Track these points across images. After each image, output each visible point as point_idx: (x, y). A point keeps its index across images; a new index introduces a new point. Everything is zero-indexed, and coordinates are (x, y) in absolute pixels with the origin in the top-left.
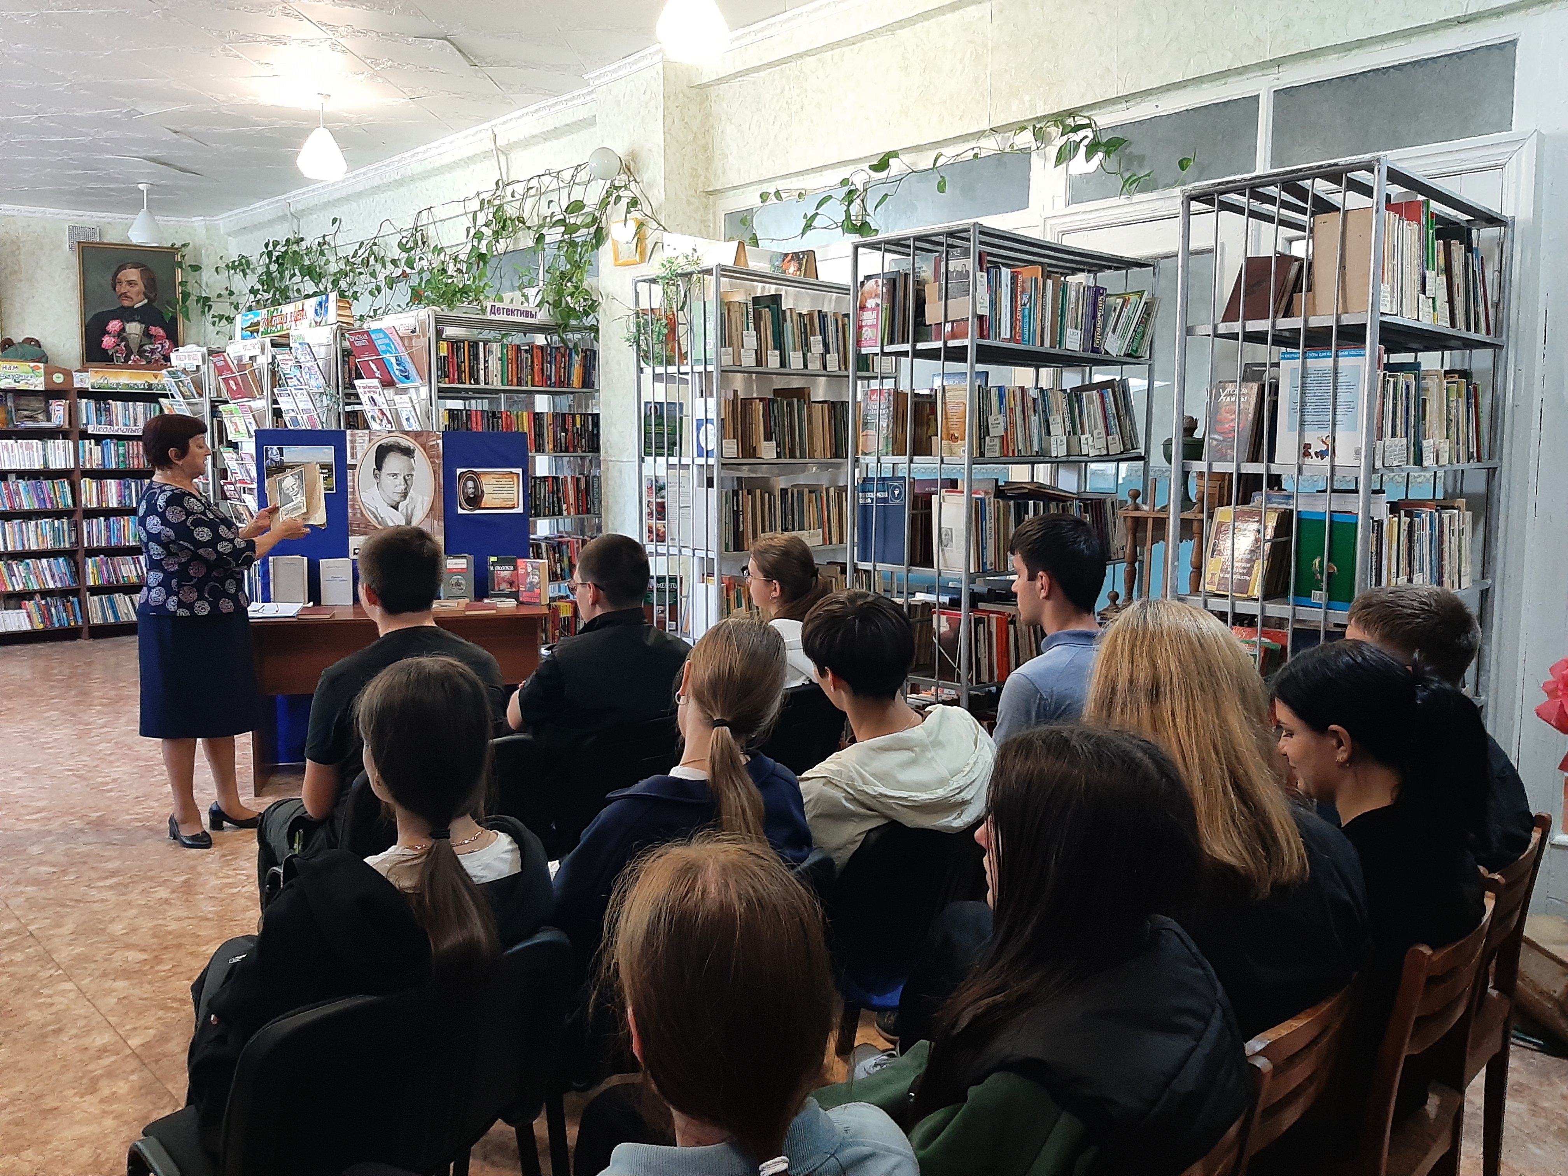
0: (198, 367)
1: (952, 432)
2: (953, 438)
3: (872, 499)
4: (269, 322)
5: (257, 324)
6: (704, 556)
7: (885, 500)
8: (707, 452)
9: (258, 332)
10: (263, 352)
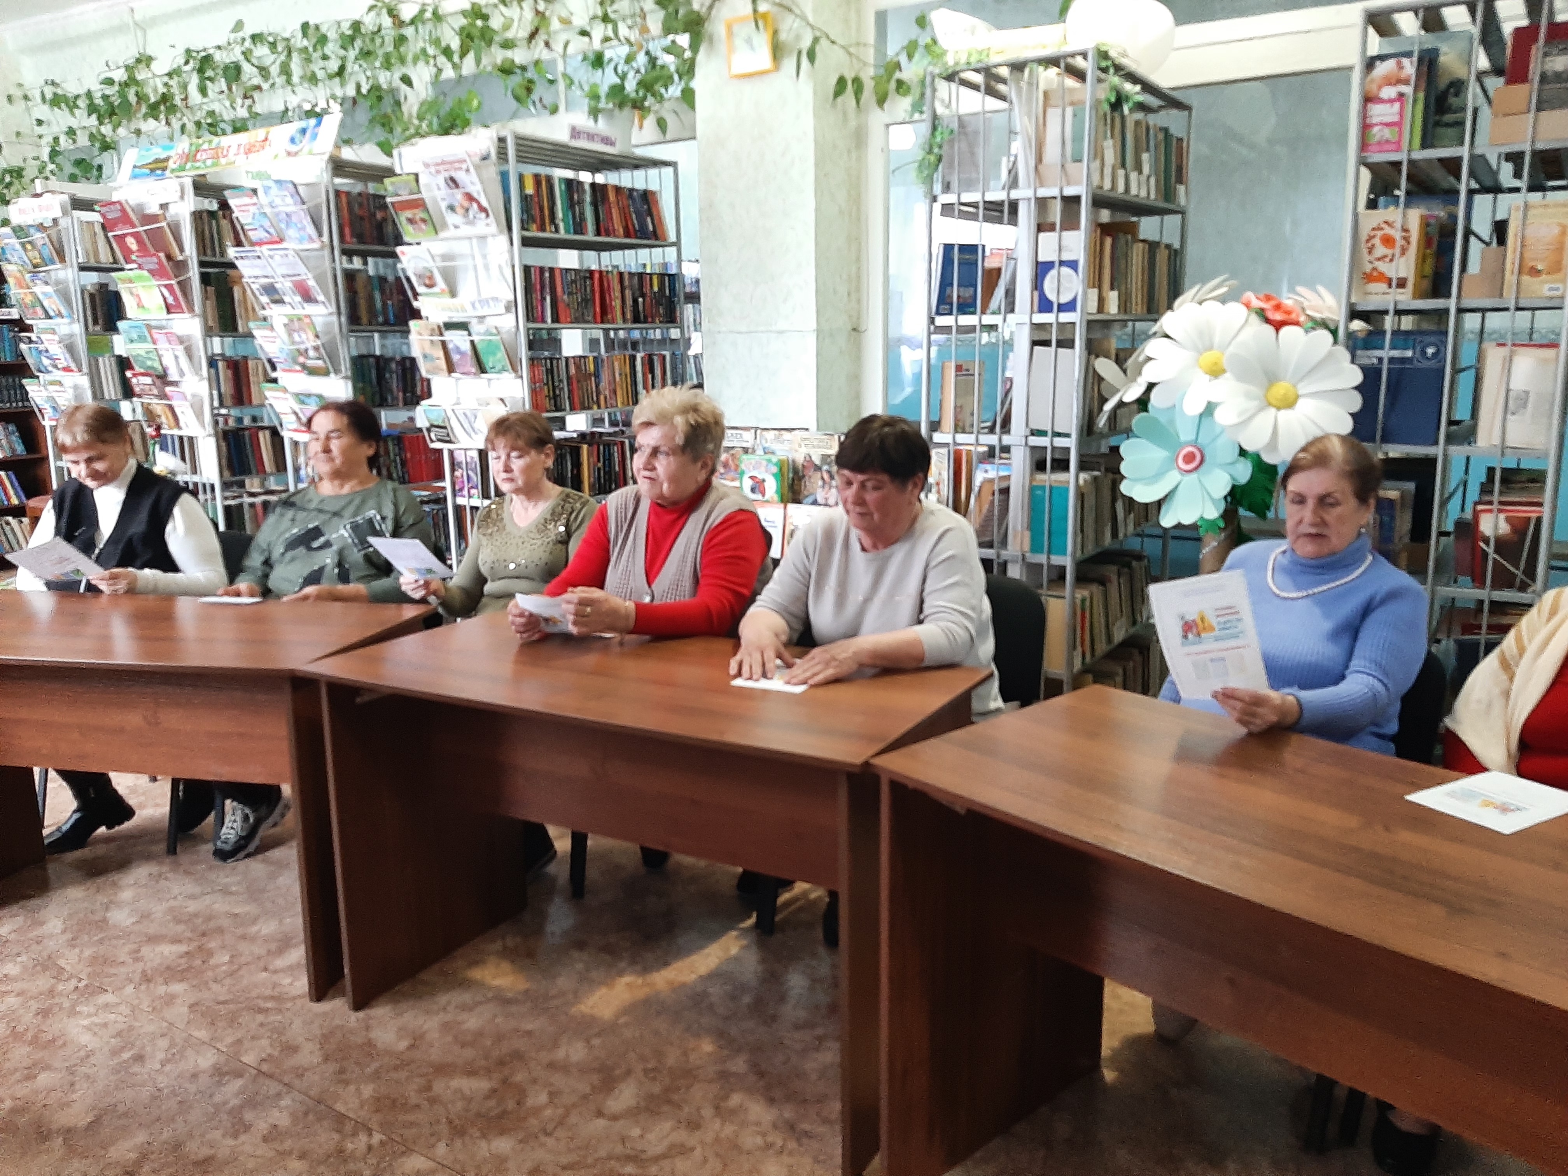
0: (55, 221)
1: (1531, 264)
2: (1535, 272)
3: (1380, 359)
4: (191, 157)
5: (167, 159)
6: (1048, 445)
7: (1403, 360)
8: (1059, 305)
9: (164, 169)
10: (182, 197)
